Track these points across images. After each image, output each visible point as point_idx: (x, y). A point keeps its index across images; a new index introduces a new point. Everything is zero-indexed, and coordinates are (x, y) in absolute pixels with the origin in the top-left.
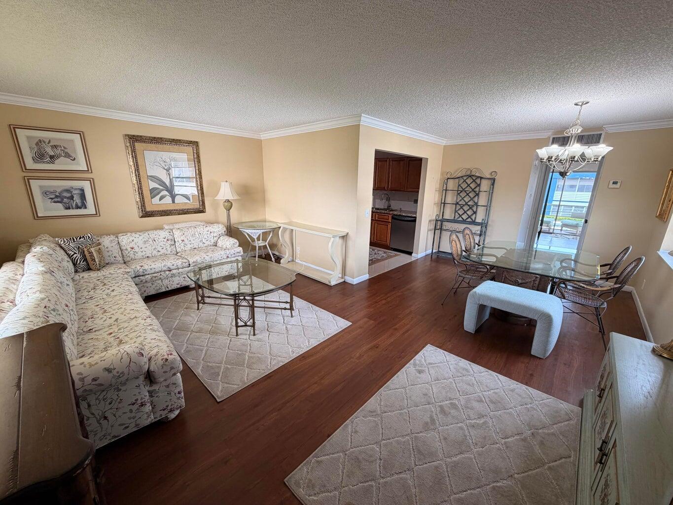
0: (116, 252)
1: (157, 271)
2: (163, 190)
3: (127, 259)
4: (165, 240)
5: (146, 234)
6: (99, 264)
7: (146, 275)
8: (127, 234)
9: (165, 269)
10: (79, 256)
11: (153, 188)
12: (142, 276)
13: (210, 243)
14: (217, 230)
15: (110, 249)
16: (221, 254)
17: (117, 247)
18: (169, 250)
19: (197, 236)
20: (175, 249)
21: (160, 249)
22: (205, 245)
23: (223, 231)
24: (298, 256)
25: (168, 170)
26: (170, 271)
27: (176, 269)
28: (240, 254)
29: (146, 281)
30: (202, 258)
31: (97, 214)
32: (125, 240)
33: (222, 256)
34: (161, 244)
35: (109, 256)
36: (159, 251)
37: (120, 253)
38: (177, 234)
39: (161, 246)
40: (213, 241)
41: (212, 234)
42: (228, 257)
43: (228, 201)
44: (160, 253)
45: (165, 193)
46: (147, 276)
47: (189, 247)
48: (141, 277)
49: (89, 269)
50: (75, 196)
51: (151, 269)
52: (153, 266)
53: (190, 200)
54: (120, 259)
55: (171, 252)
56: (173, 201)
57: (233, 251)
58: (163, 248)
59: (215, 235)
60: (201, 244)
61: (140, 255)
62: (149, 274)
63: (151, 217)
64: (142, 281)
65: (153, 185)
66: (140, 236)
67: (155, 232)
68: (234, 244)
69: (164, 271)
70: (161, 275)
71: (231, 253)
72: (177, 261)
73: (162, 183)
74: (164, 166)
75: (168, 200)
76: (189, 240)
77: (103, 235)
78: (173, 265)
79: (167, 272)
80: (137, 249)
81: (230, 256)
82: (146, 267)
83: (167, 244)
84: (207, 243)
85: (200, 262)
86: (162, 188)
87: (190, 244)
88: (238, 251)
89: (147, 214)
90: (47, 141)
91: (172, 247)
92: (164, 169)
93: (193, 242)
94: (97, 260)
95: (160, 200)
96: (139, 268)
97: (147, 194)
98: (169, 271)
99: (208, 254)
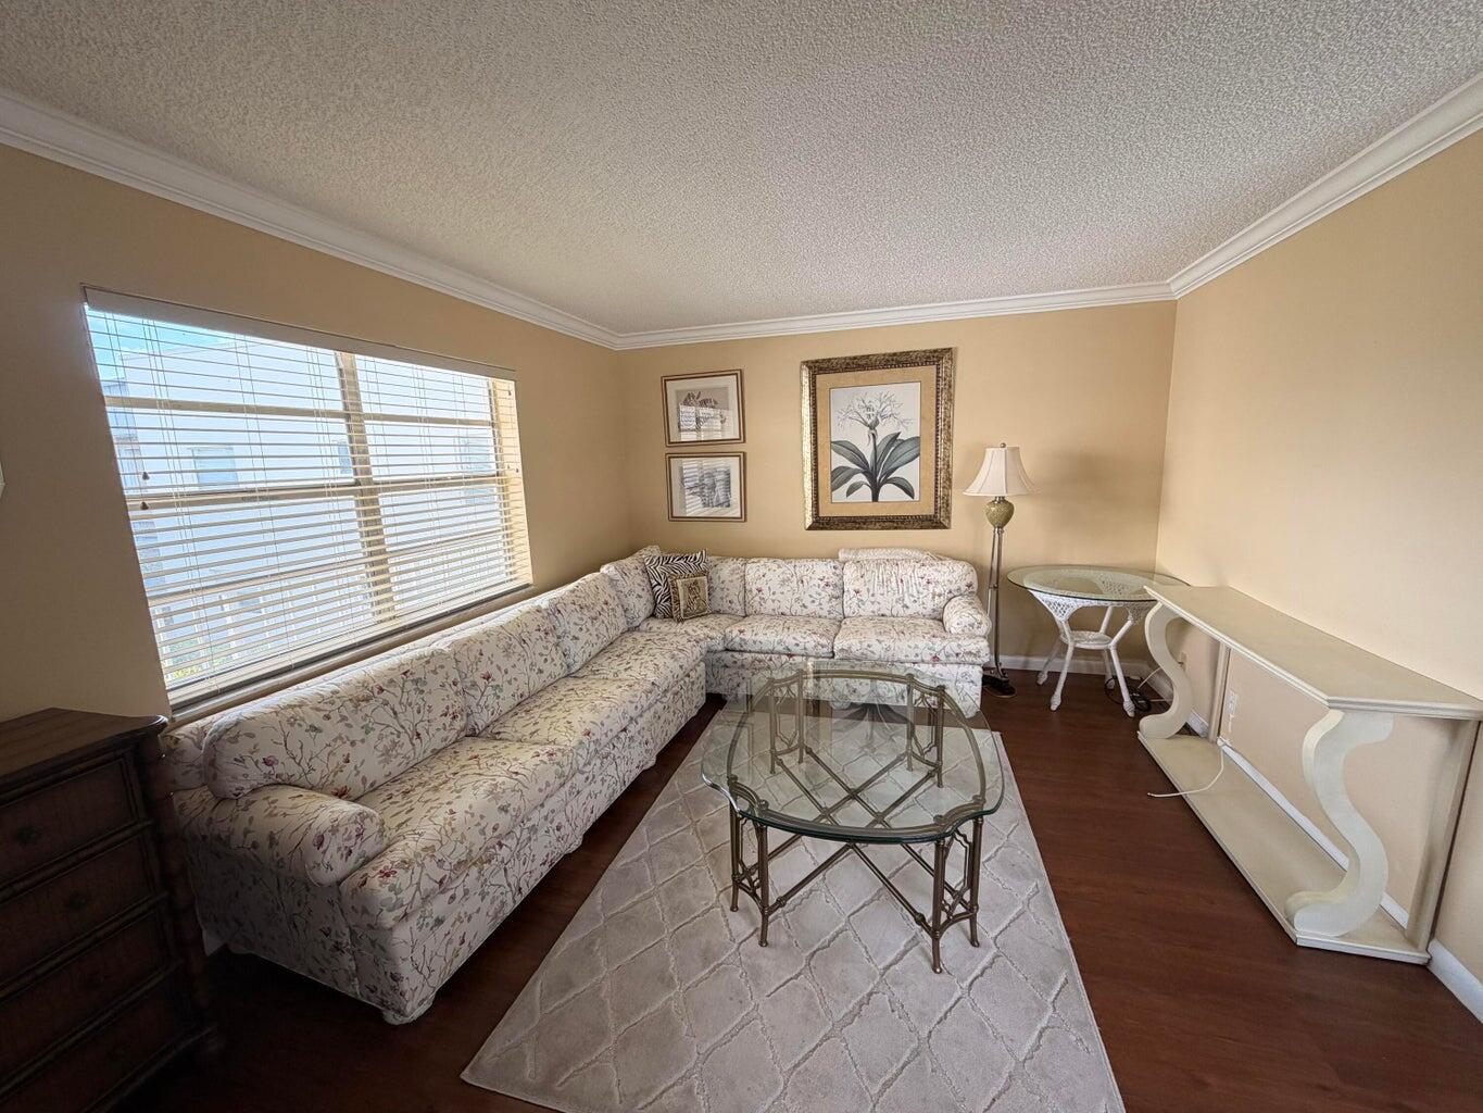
0: (734, 592)
1: (765, 648)
2: (855, 472)
3: (750, 611)
4: (822, 584)
5: (790, 566)
6: (685, 611)
7: (745, 651)
8: (759, 561)
9: (780, 648)
10: (663, 589)
11: (840, 468)
12: (740, 651)
13: (921, 610)
14: (946, 578)
15: (727, 585)
16: (916, 647)
17: (738, 584)
18: (826, 607)
19: (894, 584)
20: (839, 608)
21: (807, 601)
22: (909, 612)
23: (964, 583)
24: (1227, 726)
25: (872, 427)
26: (790, 656)
27: (803, 656)
28: (979, 661)
29: (743, 665)
30: (865, 645)
31: (743, 518)
32: (753, 570)
33: (918, 651)
34: (813, 592)
35: (722, 598)
36: (804, 606)
37: (742, 594)
38: (850, 573)
39: (811, 596)
40: (930, 606)
41: (931, 586)
42: (936, 659)
43: (1002, 500)
44: (805, 611)
45: (860, 478)
46: (746, 655)
47: (868, 609)
48: (736, 655)
49: (668, 616)
50: (718, 484)
51: (755, 642)
52: (761, 637)
53: (912, 495)
54: (738, 607)
55: (830, 612)
56: (875, 498)
57: (954, 645)
58: (813, 602)
59: (937, 591)
60: (898, 608)
61: (769, 606)
62: (750, 652)
63: (826, 529)
64: (735, 662)
65: (840, 461)
66: (779, 567)
67: (809, 564)
68: (972, 625)
69: (780, 653)
70: (771, 660)
71: (948, 649)
72: (808, 639)
73: (856, 456)
74: (865, 418)
75: (865, 493)
76: (871, 592)
77: (728, 557)
78: (797, 645)
79: (784, 658)
80: (766, 594)
81: (942, 657)
82: (748, 636)
83: (824, 594)
84: (914, 608)
85: (858, 654)
86: (855, 467)
87: (873, 603)
88: (973, 648)
89: (821, 523)
90: (696, 395)
91: (834, 602)
92: (866, 424)
93: (879, 598)
94: (682, 603)
95: (849, 493)
96: (735, 632)
97: (825, 479)
98: (788, 655)
99: (881, 638)
